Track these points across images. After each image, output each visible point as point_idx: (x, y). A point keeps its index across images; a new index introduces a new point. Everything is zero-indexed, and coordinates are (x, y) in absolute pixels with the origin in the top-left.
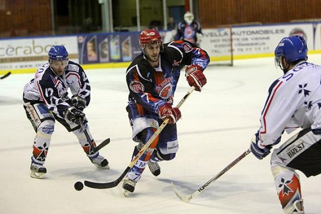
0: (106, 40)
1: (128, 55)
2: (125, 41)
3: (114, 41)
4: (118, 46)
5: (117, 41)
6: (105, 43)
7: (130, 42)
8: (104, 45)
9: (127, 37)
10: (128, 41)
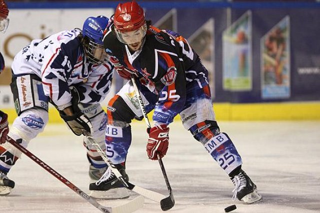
0: (209, 26)
1: (279, 80)
2: (273, 32)
3: (234, 31)
4: (249, 47)
5: (246, 29)
6: (205, 34)
7: (287, 35)
8: (203, 41)
9: (279, 19)
10: (280, 32)
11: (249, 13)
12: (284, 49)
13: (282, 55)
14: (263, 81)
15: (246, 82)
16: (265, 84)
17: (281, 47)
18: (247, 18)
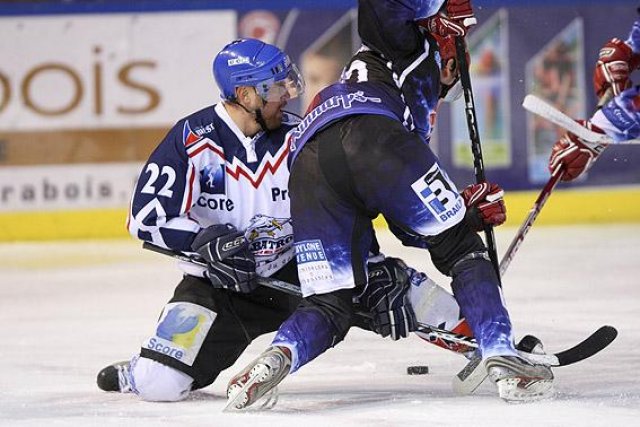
5: (498, 47)
7: (578, 56)
10: (564, 50)
11: (503, 14)
12: (572, 85)
13: (570, 96)
14: (532, 148)
15: (500, 150)
16: (538, 153)
17: (567, 80)
18: (498, 23)
